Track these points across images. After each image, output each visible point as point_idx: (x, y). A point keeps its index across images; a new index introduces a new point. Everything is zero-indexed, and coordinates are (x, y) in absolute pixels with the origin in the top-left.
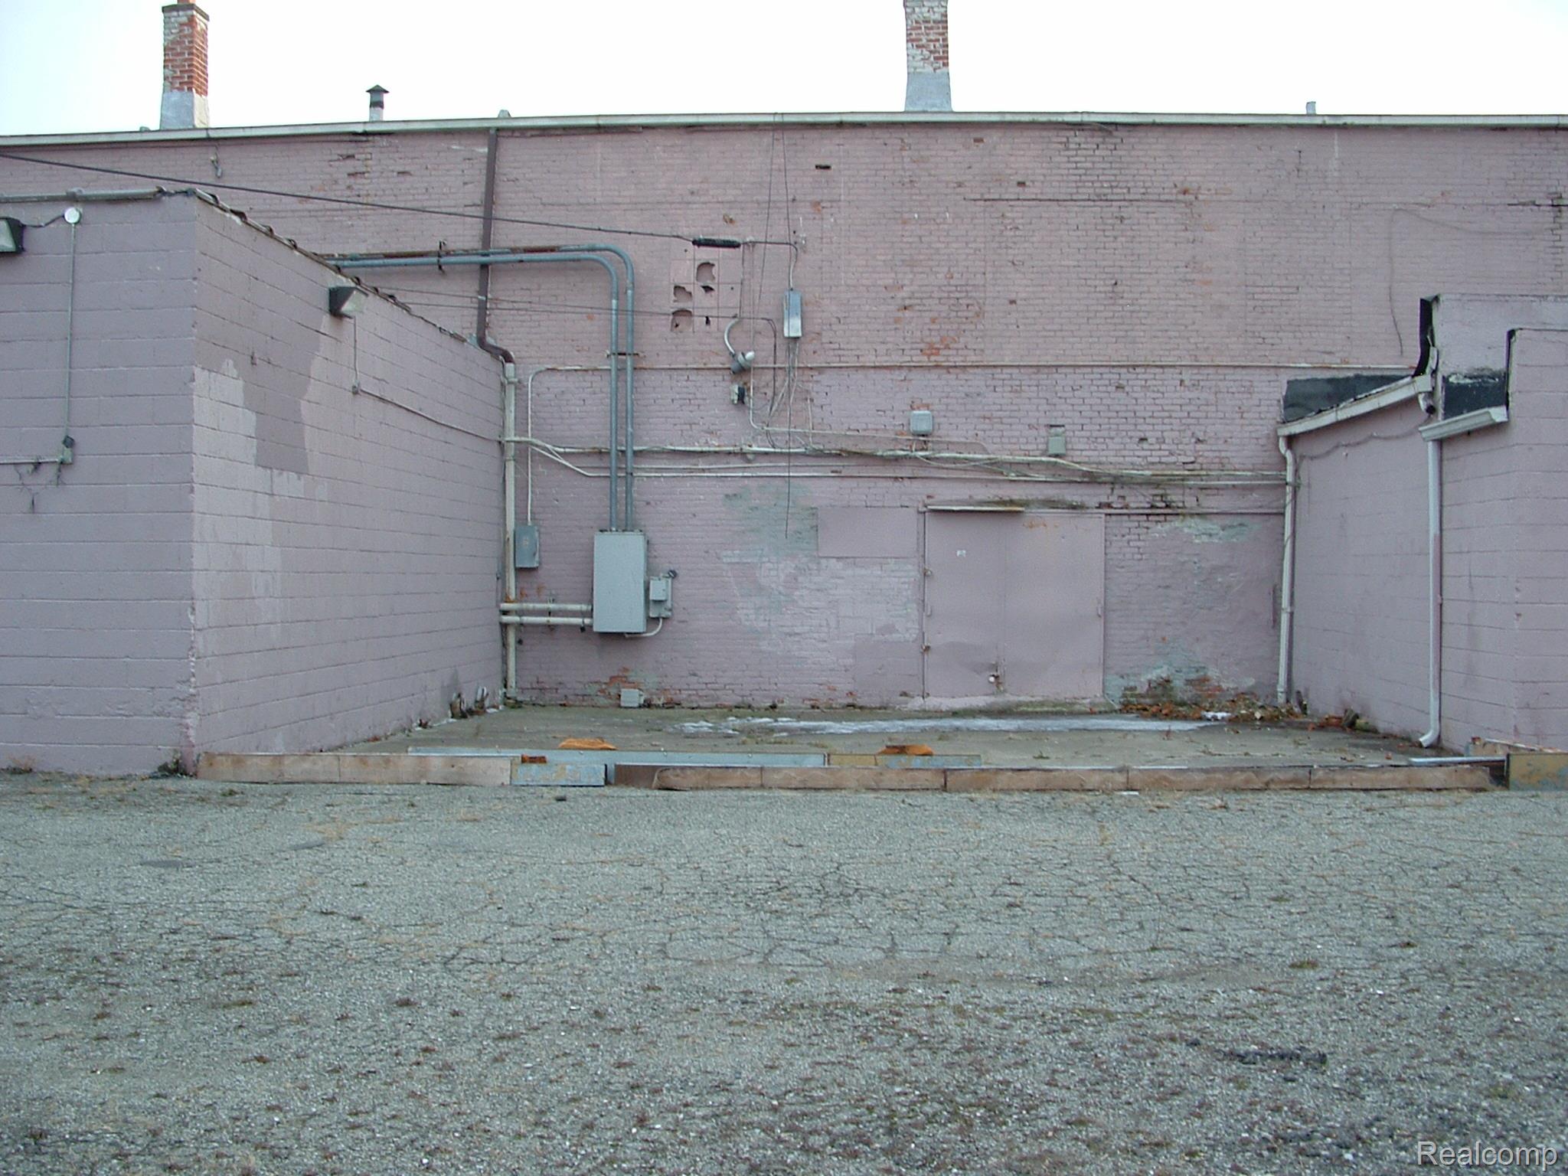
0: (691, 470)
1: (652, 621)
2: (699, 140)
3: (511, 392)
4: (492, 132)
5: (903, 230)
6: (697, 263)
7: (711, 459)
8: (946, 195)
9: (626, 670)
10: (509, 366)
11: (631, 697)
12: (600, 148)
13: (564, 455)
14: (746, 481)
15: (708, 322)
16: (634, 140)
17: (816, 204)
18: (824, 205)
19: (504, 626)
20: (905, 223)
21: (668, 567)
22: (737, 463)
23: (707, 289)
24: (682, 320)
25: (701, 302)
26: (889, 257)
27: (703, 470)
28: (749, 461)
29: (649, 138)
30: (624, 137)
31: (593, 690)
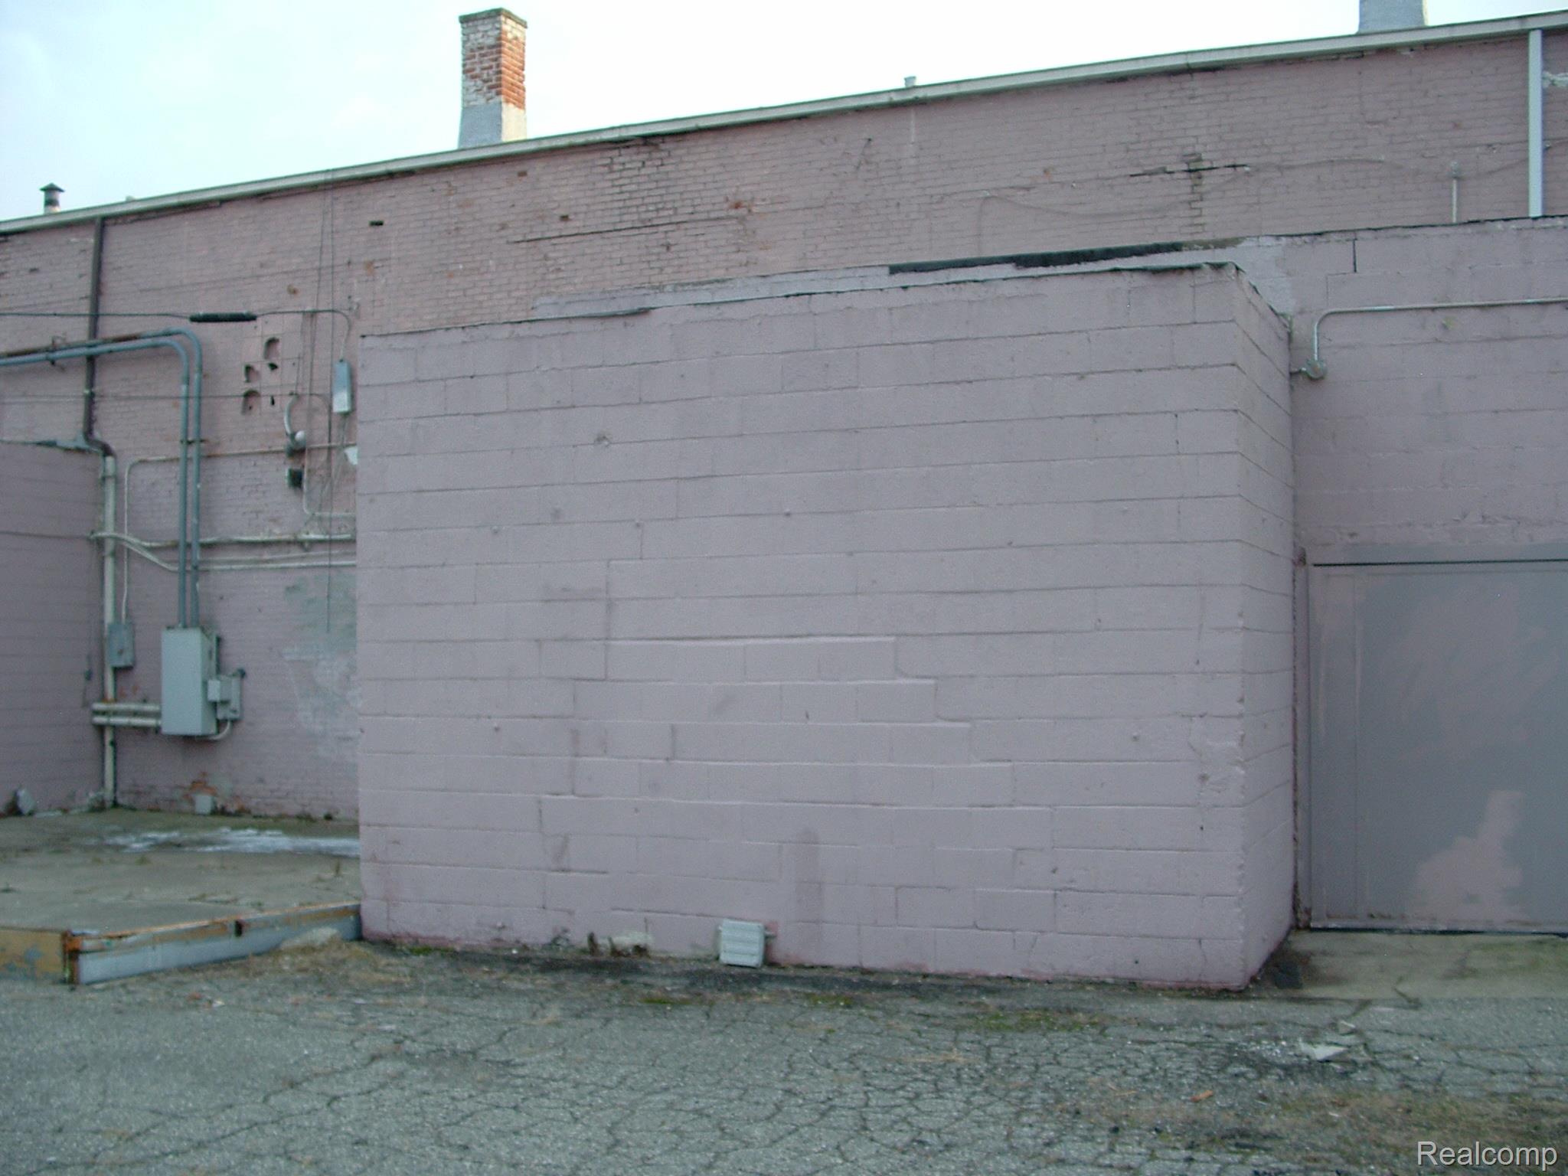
0: (257, 562)
1: (220, 724)
2: (270, 208)
3: (110, 487)
4: (98, 221)
5: (448, 284)
6: (266, 340)
7: (275, 549)
8: (491, 240)
9: (204, 774)
10: (109, 459)
11: (204, 802)
12: (187, 225)
13: (151, 550)
14: (305, 573)
15: (273, 403)
16: (215, 216)
17: (369, 265)
18: (376, 265)
19: (101, 728)
20: (451, 276)
21: (239, 665)
22: (296, 552)
23: (273, 367)
24: (252, 401)
25: (267, 381)
26: (435, 316)
27: (267, 561)
28: (307, 550)
29: (229, 210)
30: (203, 214)
31: (178, 794)
